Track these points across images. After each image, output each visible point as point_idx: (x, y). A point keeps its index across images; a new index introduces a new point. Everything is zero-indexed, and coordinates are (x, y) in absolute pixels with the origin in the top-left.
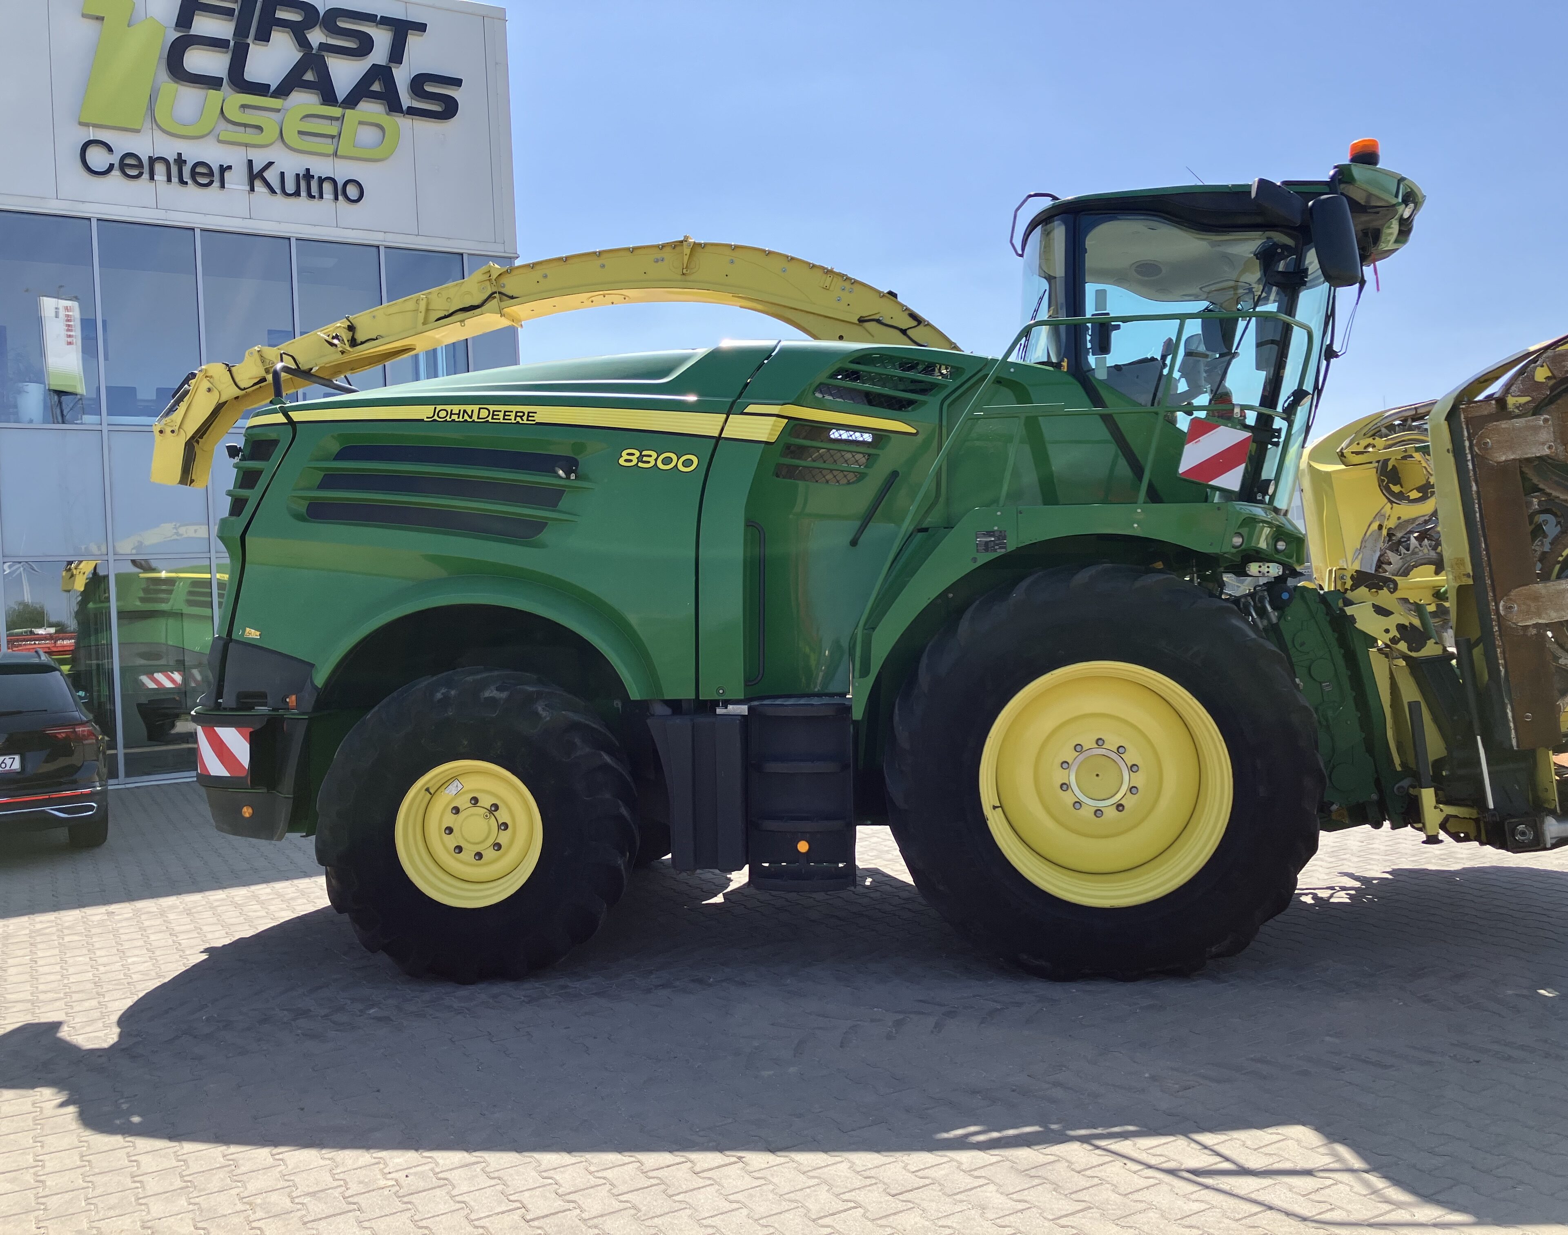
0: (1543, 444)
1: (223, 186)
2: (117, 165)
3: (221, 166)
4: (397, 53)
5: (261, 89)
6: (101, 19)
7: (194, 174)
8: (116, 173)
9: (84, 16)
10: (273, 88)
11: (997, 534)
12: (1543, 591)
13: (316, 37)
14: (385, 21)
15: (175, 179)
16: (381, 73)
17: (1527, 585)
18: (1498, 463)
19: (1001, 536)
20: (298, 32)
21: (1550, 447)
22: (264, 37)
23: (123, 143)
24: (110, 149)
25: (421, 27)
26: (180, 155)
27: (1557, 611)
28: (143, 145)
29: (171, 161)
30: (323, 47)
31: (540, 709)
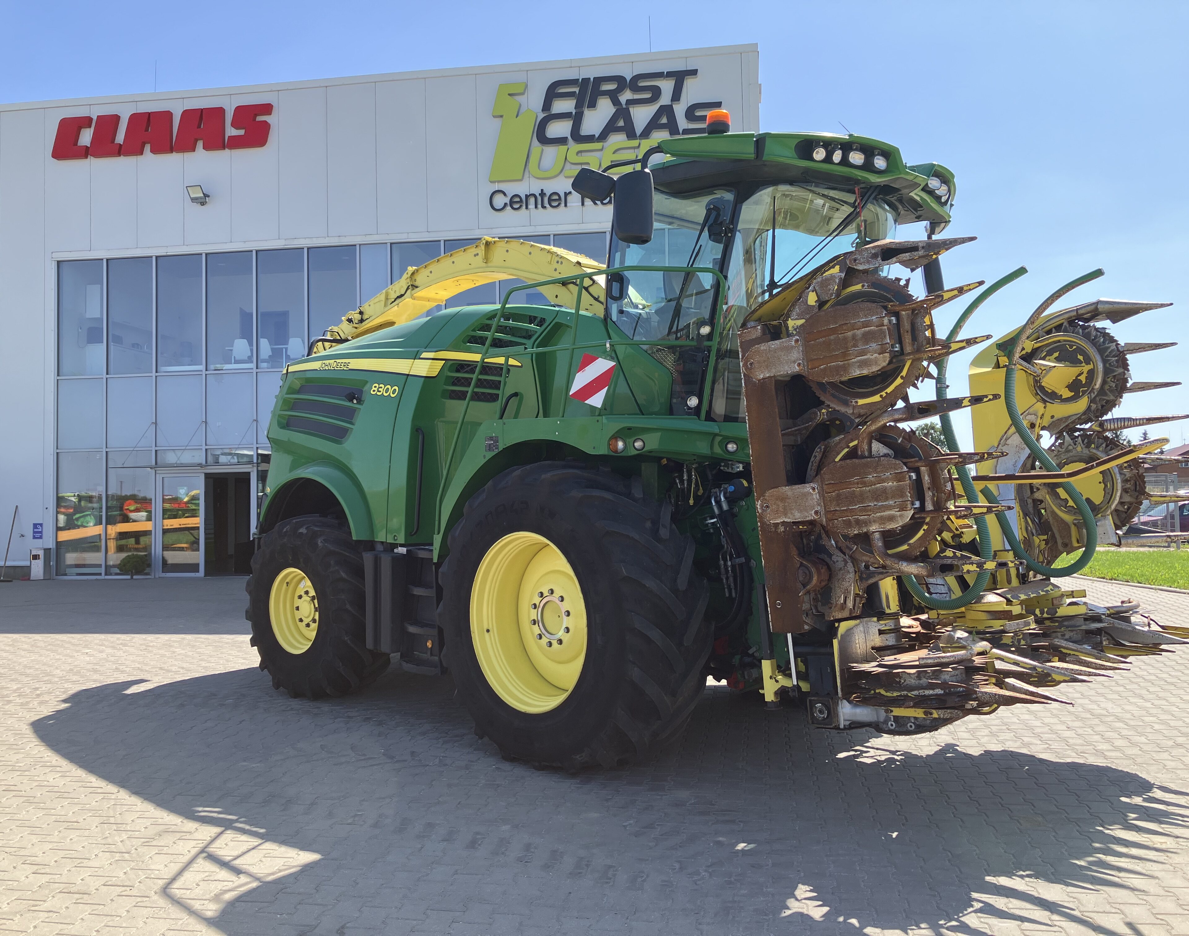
0: (794, 362)
1: (566, 205)
2: (508, 203)
3: (565, 193)
4: (676, 96)
5: (590, 139)
6: (501, 116)
7: (550, 201)
8: (509, 208)
9: (494, 117)
10: (597, 136)
11: (494, 439)
12: (790, 493)
13: (626, 96)
14: (670, 75)
15: (539, 206)
16: (667, 110)
17: (777, 487)
18: (759, 380)
19: (496, 440)
20: (613, 96)
21: (799, 365)
22: (592, 105)
23: (512, 189)
24: (505, 194)
25: (694, 73)
26: (542, 190)
27: (800, 511)
28: (521, 189)
29: (538, 195)
30: (630, 102)
31: (319, 541)
